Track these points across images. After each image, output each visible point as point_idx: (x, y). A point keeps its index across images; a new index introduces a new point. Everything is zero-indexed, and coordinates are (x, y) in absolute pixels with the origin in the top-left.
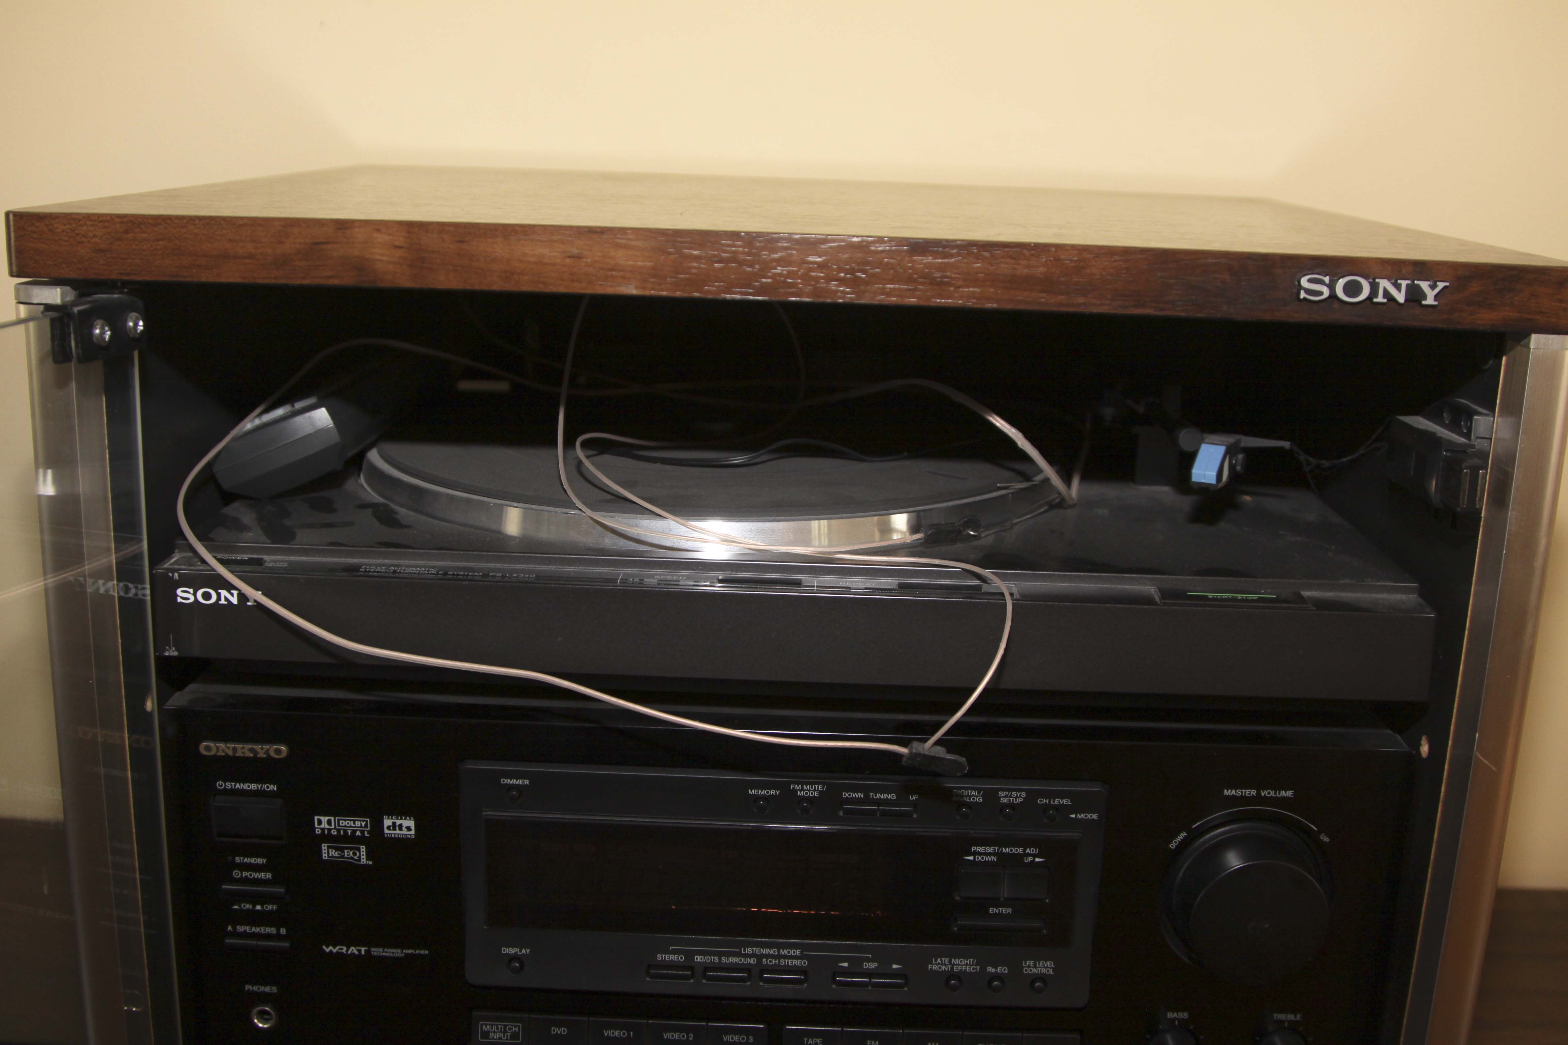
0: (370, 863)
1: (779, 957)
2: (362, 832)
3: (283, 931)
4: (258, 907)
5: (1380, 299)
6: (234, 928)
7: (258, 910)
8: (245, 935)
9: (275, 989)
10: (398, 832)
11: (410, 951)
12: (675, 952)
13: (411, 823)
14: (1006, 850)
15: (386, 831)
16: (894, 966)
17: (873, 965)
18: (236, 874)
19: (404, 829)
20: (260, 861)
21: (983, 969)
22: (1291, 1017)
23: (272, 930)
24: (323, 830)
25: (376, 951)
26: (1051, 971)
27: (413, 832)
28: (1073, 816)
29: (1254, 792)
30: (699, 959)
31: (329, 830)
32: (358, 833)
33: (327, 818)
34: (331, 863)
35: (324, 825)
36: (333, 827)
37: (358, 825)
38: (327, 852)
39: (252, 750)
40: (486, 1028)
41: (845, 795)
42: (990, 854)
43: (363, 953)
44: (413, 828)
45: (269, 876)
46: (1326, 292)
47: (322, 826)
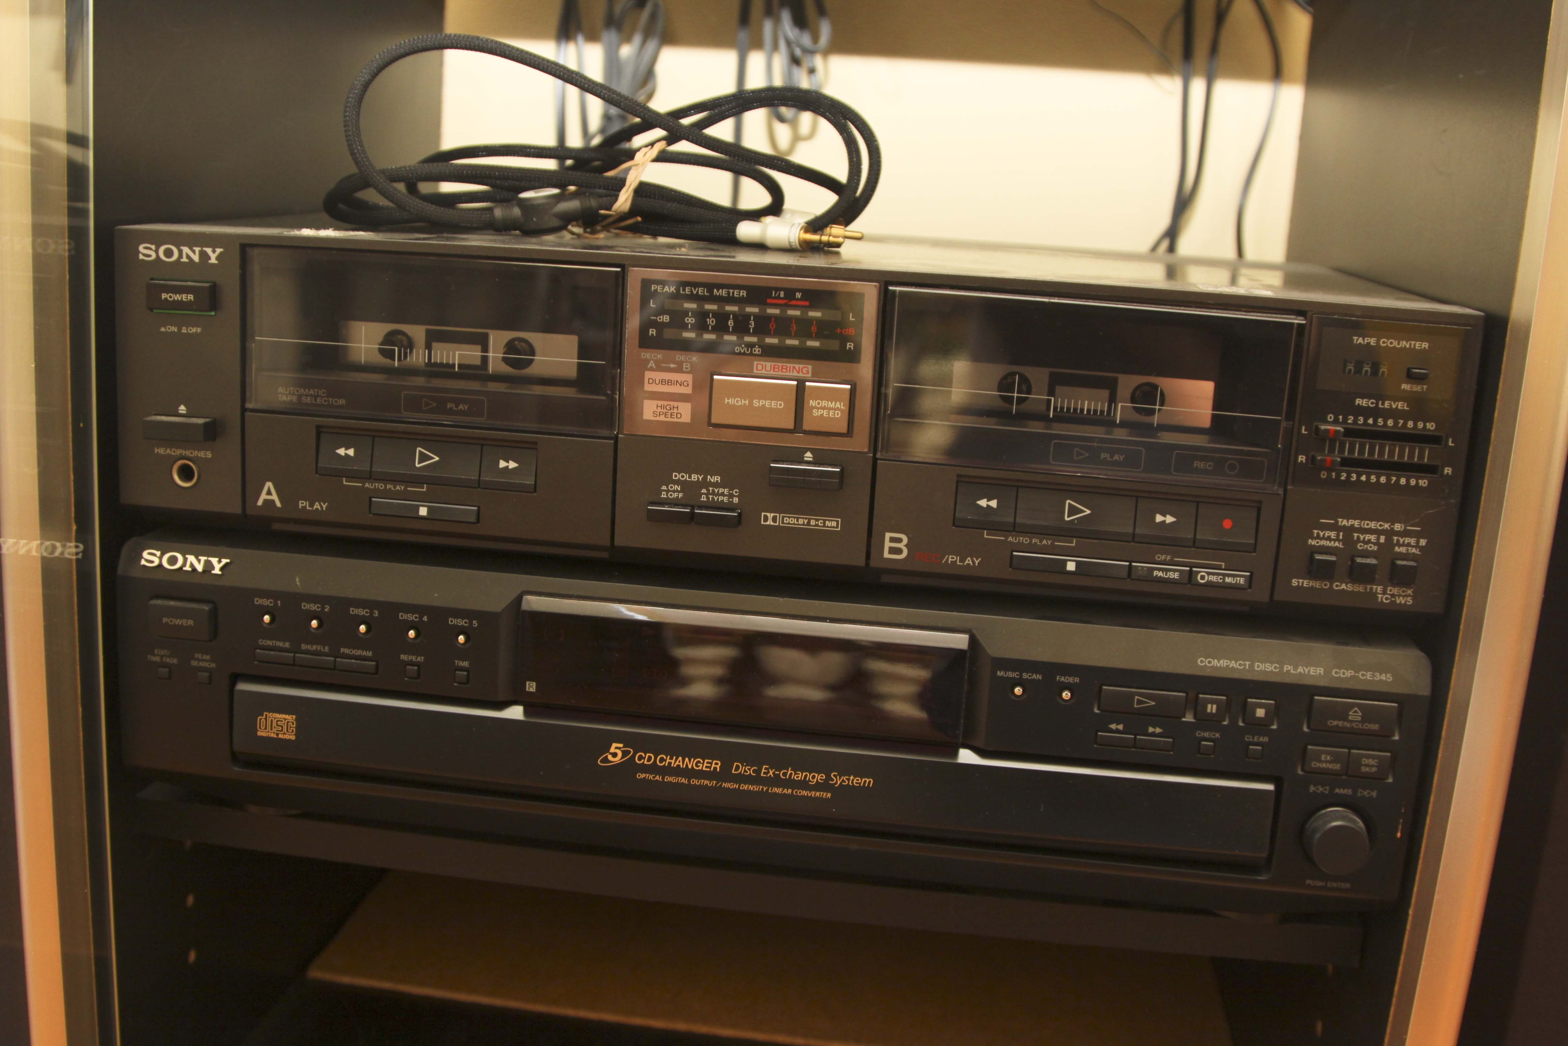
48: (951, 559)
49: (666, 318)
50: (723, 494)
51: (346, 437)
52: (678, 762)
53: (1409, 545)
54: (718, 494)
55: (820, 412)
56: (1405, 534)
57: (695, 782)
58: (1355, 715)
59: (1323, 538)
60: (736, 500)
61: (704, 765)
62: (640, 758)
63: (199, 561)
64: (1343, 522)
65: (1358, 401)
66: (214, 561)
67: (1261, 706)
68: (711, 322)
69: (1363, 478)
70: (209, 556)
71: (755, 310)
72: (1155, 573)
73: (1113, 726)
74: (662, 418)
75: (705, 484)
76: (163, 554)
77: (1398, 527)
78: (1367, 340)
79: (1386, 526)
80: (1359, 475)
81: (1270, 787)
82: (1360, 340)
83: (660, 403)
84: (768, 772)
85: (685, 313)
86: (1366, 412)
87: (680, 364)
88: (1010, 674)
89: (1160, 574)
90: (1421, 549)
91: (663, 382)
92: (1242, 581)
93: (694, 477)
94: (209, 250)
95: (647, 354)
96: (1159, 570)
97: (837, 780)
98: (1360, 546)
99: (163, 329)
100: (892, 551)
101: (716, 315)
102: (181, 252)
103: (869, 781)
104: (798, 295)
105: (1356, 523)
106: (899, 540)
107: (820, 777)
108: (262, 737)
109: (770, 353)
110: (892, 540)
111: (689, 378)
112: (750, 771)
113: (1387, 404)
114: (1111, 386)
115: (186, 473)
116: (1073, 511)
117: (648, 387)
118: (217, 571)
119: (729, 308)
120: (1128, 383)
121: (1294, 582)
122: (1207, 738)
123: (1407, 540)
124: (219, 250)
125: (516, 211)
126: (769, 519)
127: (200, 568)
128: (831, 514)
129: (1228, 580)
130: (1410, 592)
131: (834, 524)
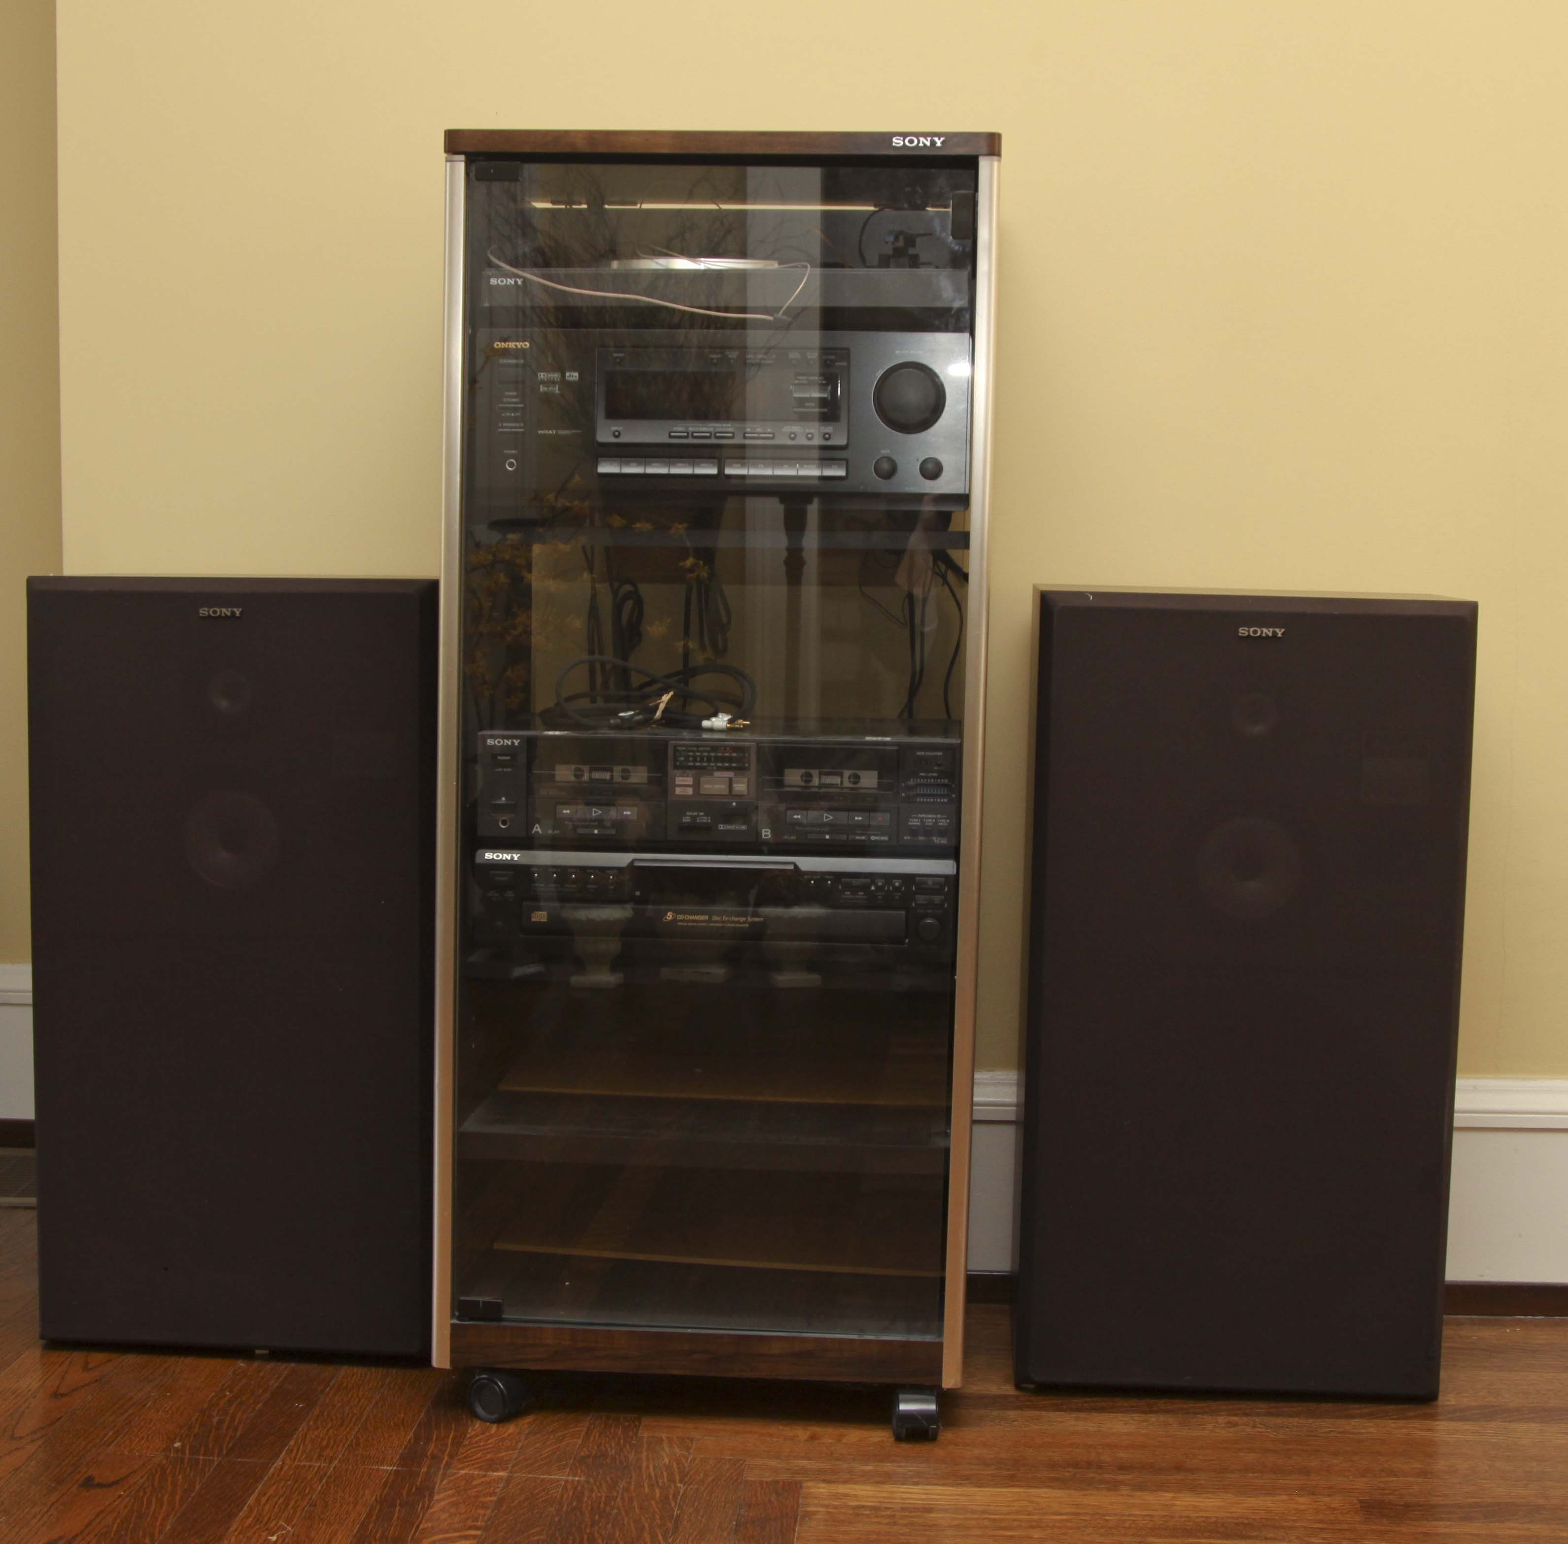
0: (559, 392)
1: (722, 427)
2: (557, 379)
3: (521, 424)
5: (921, 144)
6: (502, 424)
7: (512, 415)
8: (506, 427)
9: (516, 451)
10: (571, 378)
11: (573, 431)
12: (682, 426)
13: (576, 374)
14: (811, 378)
15: (567, 378)
16: (769, 429)
17: (759, 430)
18: (505, 400)
19: (574, 376)
20: (515, 393)
21: (803, 430)
23: (517, 424)
24: (541, 378)
25: (560, 432)
26: (832, 431)
28: (837, 363)
30: (690, 428)
31: (544, 379)
33: (543, 373)
34: (544, 393)
37: (555, 376)
38: (542, 388)
39: (515, 345)
40: (603, 464)
42: (804, 380)
43: (554, 433)
45: (517, 399)
46: (902, 143)
48: (786, 837)
49: (682, 758)
50: (705, 819)
51: (566, 804)
52: (693, 917)
53: (942, 822)
54: (703, 819)
55: (738, 788)
56: (941, 818)
57: (698, 925)
58: (930, 884)
59: (913, 822)
60: (710, 821)
61: (702, 918)
62: (679, 917)
63: (508, 855)
64: (920, 816)
65: (921, 774)
66: (514, 855)
67: (897, 882)
68: (698, 759)
69: (925, 800)
70: (512, 854)
71: (713, 754)
72: (857, 838)
74: (682, 793)
75: (698, 816)
76: (493, 854)
77: (939, 816)
78: (922, 753)
79: (935, 816)
80: (923, 799)
81: (903, 912)
82: (920, 753)
83: (682, 788)
84: (725, 919)
85: (689, 756)
86: (924, 777)
87: (688, 774)
88: (809, 877)
90: (947, 823)
91: (683, 781)
92: (887, 838)
93: (694, 813)
95: (676, 771)
96: (858, 836)
97: (750, 920)
98: (927, 824)
99: (496, 770)
100: (765, 835)
101: (700, 756)
102: (504, 742)
103: (761, 919)
104: (728, 748)
106: (767, 831)
107: (744, 919)
108: (534, 922)
109: (719, 768)
110: (765, 832)
111: (691, 779)
112: (719, 919)
113: (931, 774)
114: (841, 775)
115: (504, 823)
116: (827, 818)
117: (677, 783)
118: (516, 859)
119: (704, 754)
120: (847, 773)
121: (905, 838)
123: (942, 820)
124: (519, 740)
125: (619, 721)
126: (721, 827)
127: (509, 858)
128: (743, 824)
129: (882, 838)
130: (945, 838)
131: (744, 827)
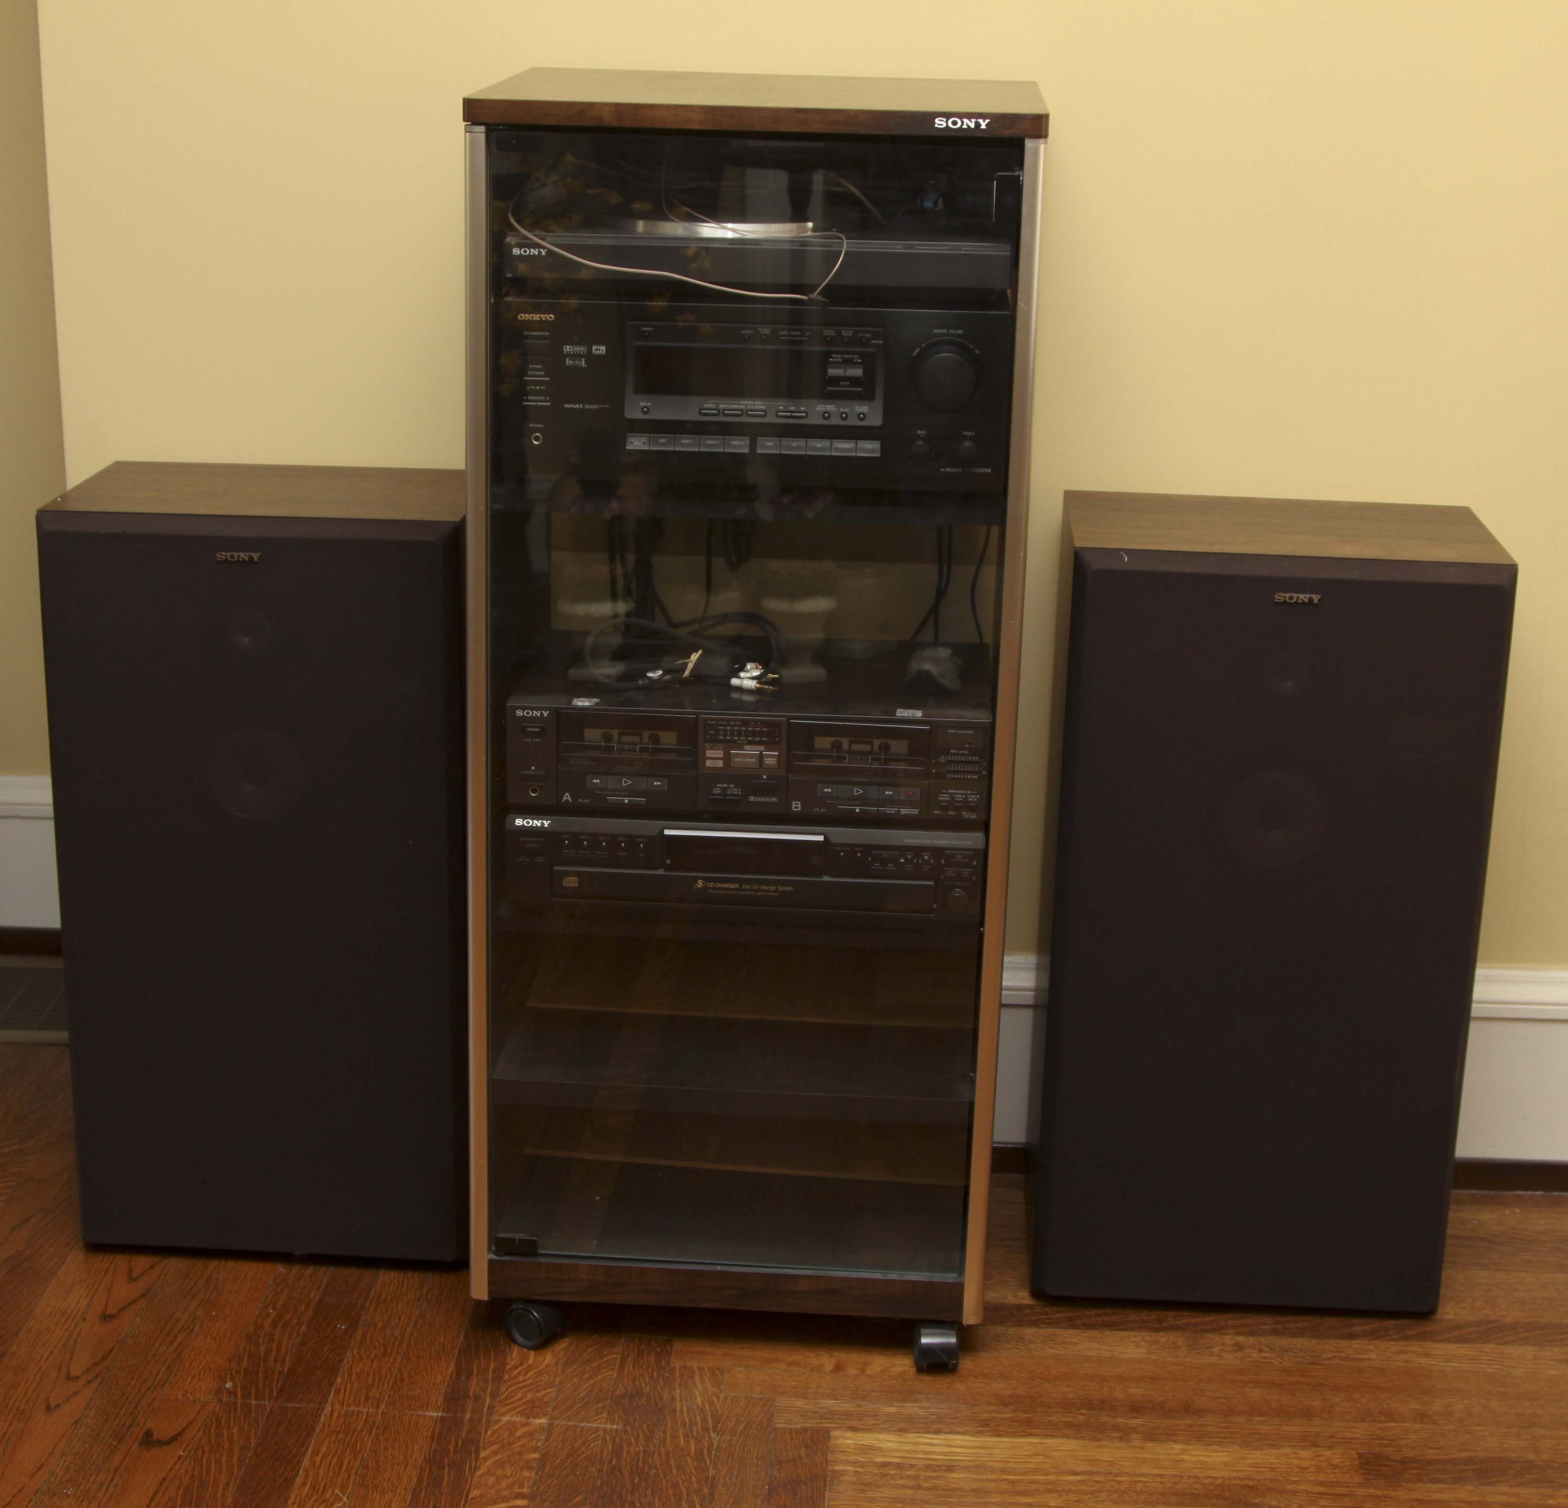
0: (586, 366)
1: (754, 405)
2: (584, 352)
3: (548, 398)
4: (538, 388)
5: (965, 127)
6: (527, 398)
7: (538, 389)
8: (532, 401)
9: (542, 426)
10: (598, 352)
11: (601, 406)
12: (712, 403)
13: (604, 348)
14: (846, 356)
15: (593, 352)
16: (802, 408)
17: (792, 408)
18: (530, 373)
19: (601, 350)
20: (540, 366)
21: (839, 410)
22: (970, 434)
23: (543, 398)
24: (567, 352)
25: (587, 406)
26: (867, 411)
27: (604, 352)
28: (872, 342)
29: (946, 331)
30: (721, 406)
31: (570, 352)
32: (582, 353)
33: (569, 346)
34: (570, 366)
35: (568, 349)
36: (571, 350)
37: (581, 349)
38: (568, 362)
39: (540, 317)
40: (631, 440)
41: (781, 333)
42: (839, 358)
43: (581, 407)
44: (604, 350)
45: (543, 373)
46: (944, 125)
47: (567, 350)
48: (816, 809)
49: (713, 732)
50: (735, 791)
51: (596, 774)
52: (723, 885)
53: (973, 798)
54: (733, 791)
55: (768, 762)
56: (971, 794)
57: (729, 892)
58: (959, 857)
59: (944, 797)
60: (740, 793)
61: (732, 886)
62: (709, 885)
63: (539, 822)
64: (950, 791)
65: (952, 751)
66: (545, 822)
67: (926, 855)
68: (729, 733)
69: (956, 776)
70: (542, 820)
71: (744, 728)
72: (887, 811)
73: (876, 865)
74: (713, 766)
75: (729, 787)
76: (523, 821)
77: (969, 792)
78: (953, 731)
79: (965, 792)
80: (954, 775)
81: (932, 883)
82: (950, 731)
83: (712, 761)
84: (755, 887)
85: (719, 730)
86: (954, 754)
87: (719, 747)
88: (839, 848)
89: (888, 812)
90: (978, 799)
91: (713, 754)
92: (916, 813)
93: (725, 785)
94: (544, 712)
95: (707, 745)
96: (887, 810)
97: (780, 889)
98: (956, 799)
99: (525, 740)
100: (796, 808)
101: (730, 730)
102: (533, 713)
103: (792, 888)
104: (759, 723)
105: (954, 791)
106: (797, 804)
107: (774, 888)
108: (565, 888)
109: (750, 743)
110: (795, 804)
111: (722, 752)
112: (749, 887)
113: (961, 752)
115: (534, 792)
116: (857, 791)
117: (708, 756)
118: (546, 826)
119: (735, 728)
120: (877, 743)
121: (935, 812)
122: (909, 867)
123: (973, 796)
124: (548, 712)
125: (648, 682)
126: (752, 799)
127: (539, 825)
128: (773, 796)
129: (912, 813)
130: (975, 814)
131: (775, 799)
